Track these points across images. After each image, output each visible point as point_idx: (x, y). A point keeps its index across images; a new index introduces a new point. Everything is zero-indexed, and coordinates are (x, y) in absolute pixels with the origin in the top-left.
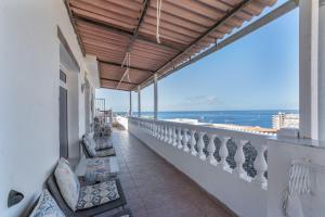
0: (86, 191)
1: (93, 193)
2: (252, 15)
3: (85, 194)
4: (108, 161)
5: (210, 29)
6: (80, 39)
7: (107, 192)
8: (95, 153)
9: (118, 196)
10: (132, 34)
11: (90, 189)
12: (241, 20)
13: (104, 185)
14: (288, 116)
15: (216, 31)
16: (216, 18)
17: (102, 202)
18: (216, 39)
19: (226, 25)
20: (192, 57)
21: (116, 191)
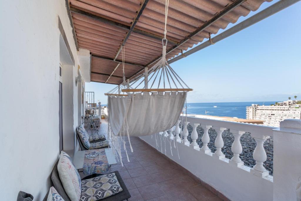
0: (87, 185)
1: (95, 187)
2: (249, 10)
3: (87, 188)
4: (103, 153)
5: (207, 23)
6: (75, 32)
7: (110, 186)
8: (89, 145)
9: (121, 189)
10: (129, 27)
11: (90, 182)
12: (238, 15)
13: (104, 178)
14: (260, 107)
15: (212, 26)
16: (214, 13)
17: (105, 196)
18: (210, 33)
19: (222, 20)
20: (184, 52)
21: (118, 183)
